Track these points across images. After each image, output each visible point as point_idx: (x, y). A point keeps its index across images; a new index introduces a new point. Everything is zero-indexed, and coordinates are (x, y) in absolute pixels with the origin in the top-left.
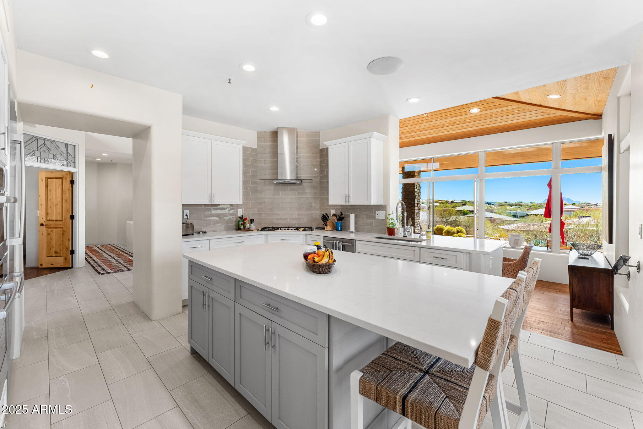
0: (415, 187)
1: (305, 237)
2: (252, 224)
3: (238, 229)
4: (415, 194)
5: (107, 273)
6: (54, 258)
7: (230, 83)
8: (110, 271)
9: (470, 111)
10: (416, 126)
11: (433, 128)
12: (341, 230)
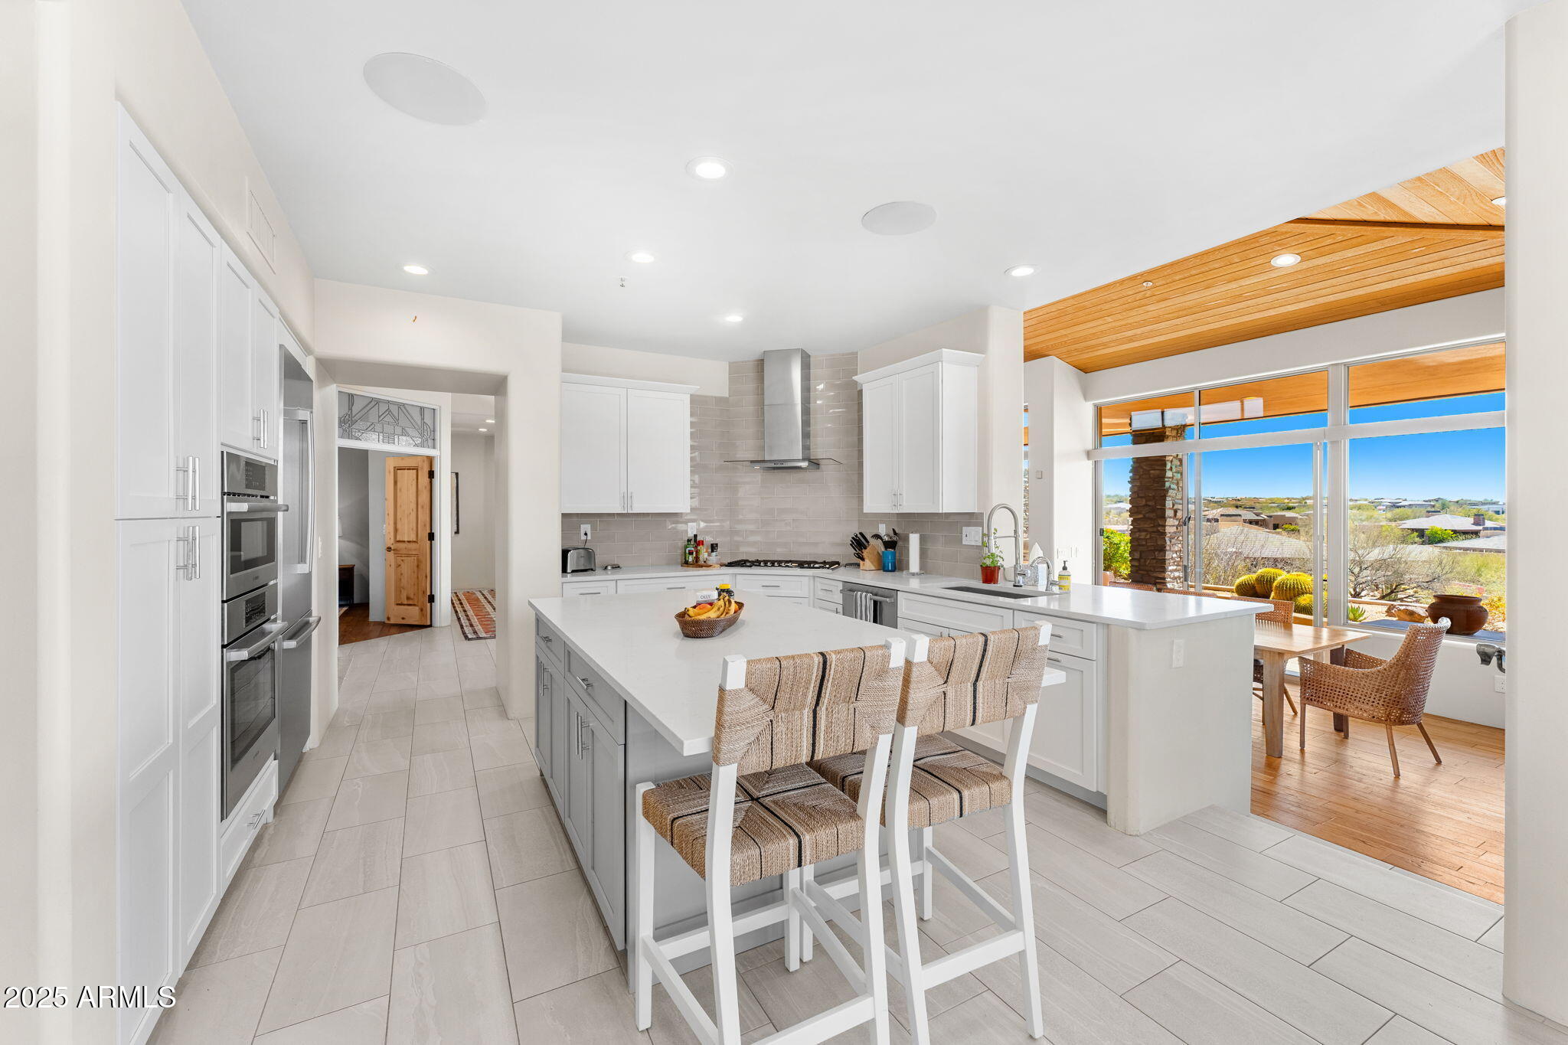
0: (1165, 465)
1: (812, 581)
2: (714, 554)
3: (686, 563)
4: (1167, 484)
5: (479, 638)
6: (406, 607)
7: (622, 286)
8: (483, 635)
9: (1273, 262)
10: (1133, 313)
11: (1181, 313)
12: (893, 571)
